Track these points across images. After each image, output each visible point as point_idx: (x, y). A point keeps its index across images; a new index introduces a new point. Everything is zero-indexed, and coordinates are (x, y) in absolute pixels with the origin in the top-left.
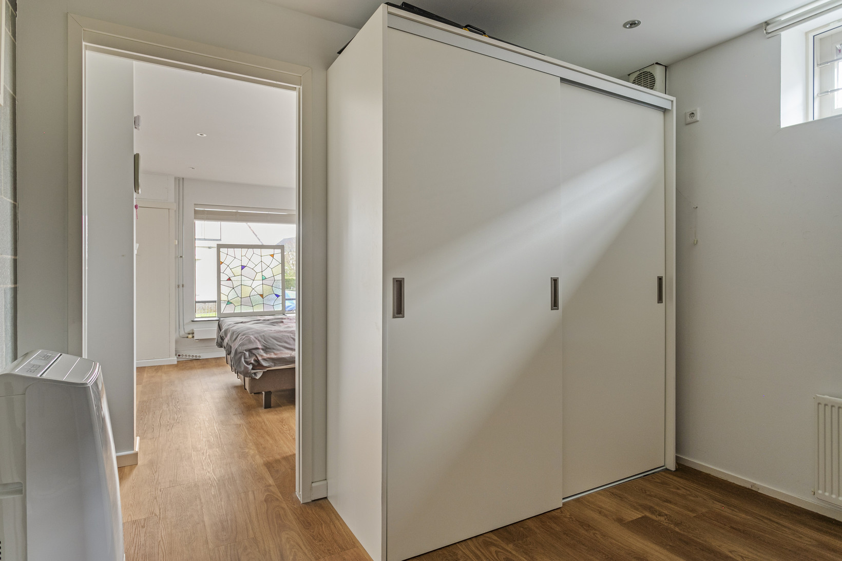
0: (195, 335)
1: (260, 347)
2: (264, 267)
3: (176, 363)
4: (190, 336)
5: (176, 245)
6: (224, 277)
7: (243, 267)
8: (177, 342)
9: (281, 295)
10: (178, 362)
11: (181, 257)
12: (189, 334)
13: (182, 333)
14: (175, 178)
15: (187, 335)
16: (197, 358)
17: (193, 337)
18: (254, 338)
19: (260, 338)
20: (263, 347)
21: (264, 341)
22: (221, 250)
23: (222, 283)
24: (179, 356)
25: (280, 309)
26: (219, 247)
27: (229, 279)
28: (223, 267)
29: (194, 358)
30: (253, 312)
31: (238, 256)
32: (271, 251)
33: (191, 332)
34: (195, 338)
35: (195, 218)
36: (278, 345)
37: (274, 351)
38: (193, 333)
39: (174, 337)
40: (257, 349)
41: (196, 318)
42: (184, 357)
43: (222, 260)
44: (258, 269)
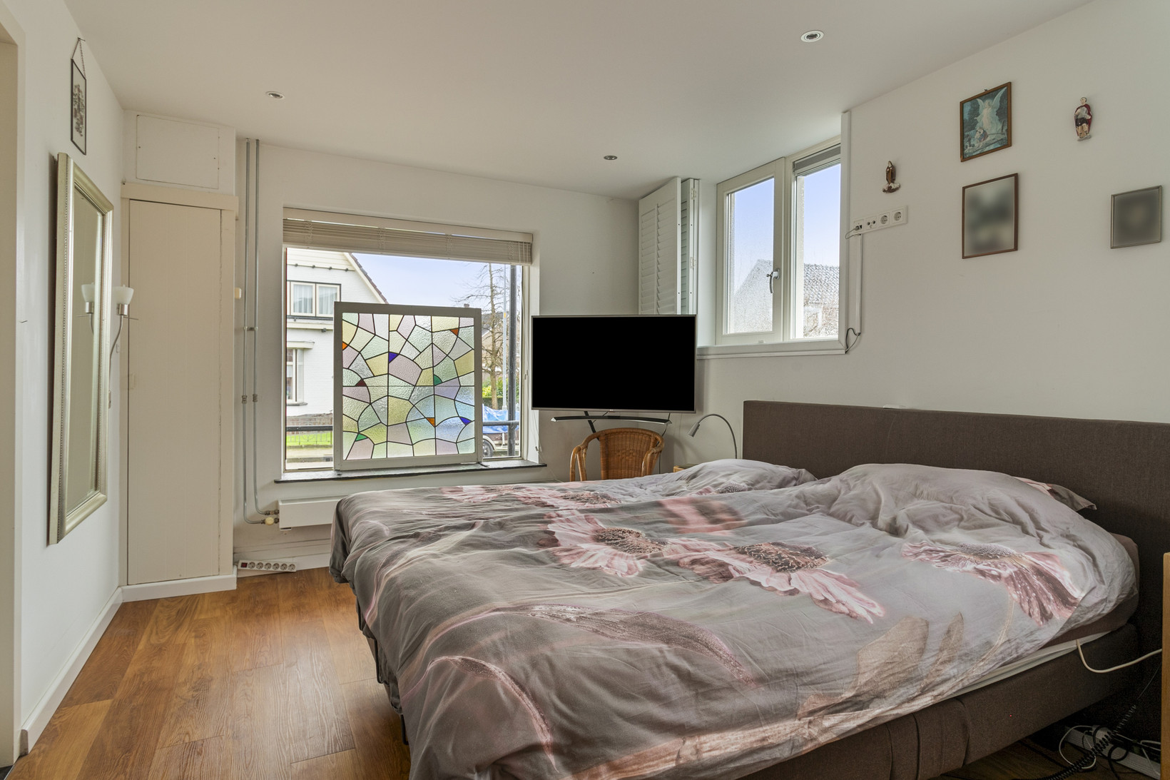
0: (281, 516)
1: (545, 738)
2: (439, 355)
3: (234, 587)
4: (270, 520)
5: (237, 300)
6: (349, 378)
7: (392, 356)
8: (237, 532)
9: (472, 418)
10: (239, 580)
11: (251, 329)
12: (268, 514)
13: (251, 510)
14: (239, 140)
15: (263, 517)
16: (287, 570)
17: (277, 521)
18: (509, 684)
19: (536, 682)
20: (562, 741)
21: (560, 697)
22: (346, 316)
23: (345, 391)
24: (244, 565)
25: (472, 450)
26: (341, 308)
27: (361, 383)
28: (347, 355)
29: (279, 570)
30: (414, 458)
31: (382, 330)
32: (452, 322)
33: (272, 509)
34: (282, 524)
35: (285, 241)
36: (621, 715)
37: (611, 752)
38: (277, 512)
39: (231, 519)
40: (535, 748)
41: (286, 471)
42: (255, 568)
43: (346, 339)
44: (425, 361)
